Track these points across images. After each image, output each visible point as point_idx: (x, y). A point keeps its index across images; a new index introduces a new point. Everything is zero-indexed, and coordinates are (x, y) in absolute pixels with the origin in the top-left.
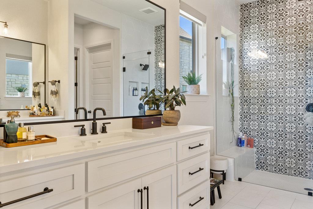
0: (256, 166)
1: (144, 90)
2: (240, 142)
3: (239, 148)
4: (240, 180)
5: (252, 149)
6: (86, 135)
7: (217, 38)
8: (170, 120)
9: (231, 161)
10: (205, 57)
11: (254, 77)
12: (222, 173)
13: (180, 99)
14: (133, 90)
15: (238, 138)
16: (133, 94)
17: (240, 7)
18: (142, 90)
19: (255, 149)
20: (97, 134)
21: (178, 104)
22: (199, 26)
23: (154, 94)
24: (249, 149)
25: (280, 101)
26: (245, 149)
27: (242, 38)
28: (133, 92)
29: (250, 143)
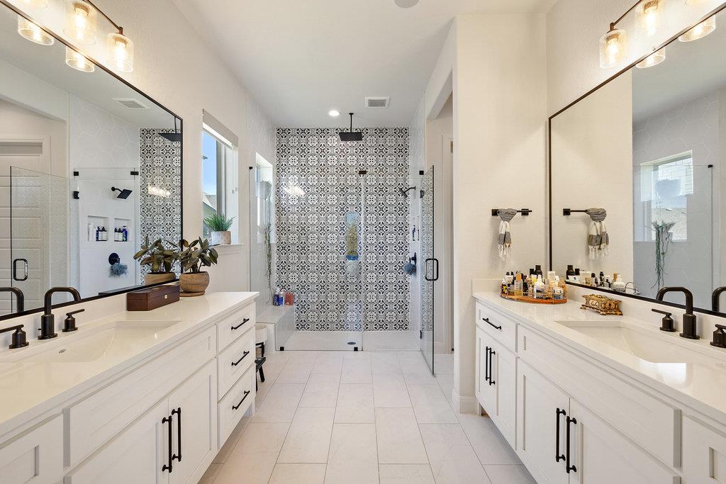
0: (296, 326)
1: (120, 231)
2: (277, 300)
3: (277, 307)
4: (282, 349)
5: (291, 306)
6: (26, 344)
7: (251, 168)
8: (194, 289)
9: (271, 327)
10: (237, 193)
11: (293, 219)
12: (260, 346)
13: (208, 255)
14: (97, 231)
15: (275, 295)
16: (97, 238)
17: (276, 131)
18: (116, 231)
19: (295, 306)
20: (56, 336)
21: (206, 263)
22: (227, 149)
23: (161, 248)
24: (289, 307)
25: (323, 249)
26: (284, 308)
27: (279, 170)
28: (97, 234)
29: (289, 300)
